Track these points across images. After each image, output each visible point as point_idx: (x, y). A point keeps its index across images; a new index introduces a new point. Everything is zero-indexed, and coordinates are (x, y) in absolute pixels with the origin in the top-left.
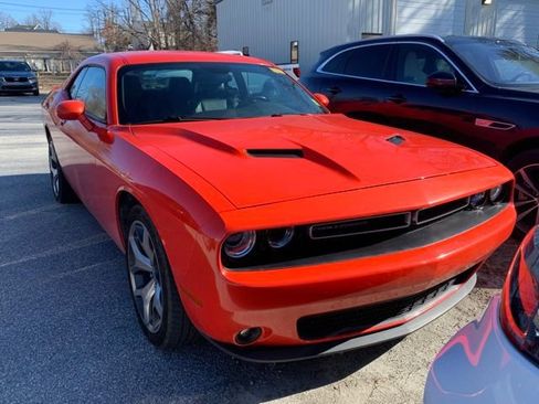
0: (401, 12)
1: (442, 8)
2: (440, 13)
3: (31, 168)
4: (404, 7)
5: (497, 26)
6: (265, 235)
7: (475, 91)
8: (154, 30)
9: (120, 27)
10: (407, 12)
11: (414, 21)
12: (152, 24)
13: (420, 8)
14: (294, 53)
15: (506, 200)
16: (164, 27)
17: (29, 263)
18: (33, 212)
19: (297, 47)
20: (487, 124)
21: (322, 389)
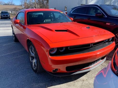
3: (9, 34)
5: (112, 2)
6: (59, 49)
7: (106, 17)
9: (28, 4)
11: (93, 1)
12: (34, 3)
14: (66, 9)
15: (113, 41)
16: (37, 4)
17: (8, 55)
18: (9, 44)
19: (66, 7)
20: (109, 24)
21: (71, 82)
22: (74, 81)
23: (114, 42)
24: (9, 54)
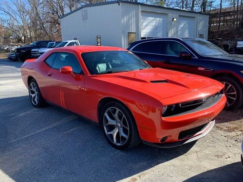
0: (142, 24)
1: (157, 22)
2: (157, 24)
4: (144, 22)
5: (179, 29)
7: (197, 58)
8: (24, 30)
9: (7, 28)
10: (145, 24)
11: (148, 27)
12: (23, 27)
13: (150, 22)
16: (29, 28)
17: (47, 130)
18: (28, 112)
19: (100, 37)
20: (202, 69)
21: (182, 156)
22: (185, 154)
23: (223, 95)
24: (47, 128)
